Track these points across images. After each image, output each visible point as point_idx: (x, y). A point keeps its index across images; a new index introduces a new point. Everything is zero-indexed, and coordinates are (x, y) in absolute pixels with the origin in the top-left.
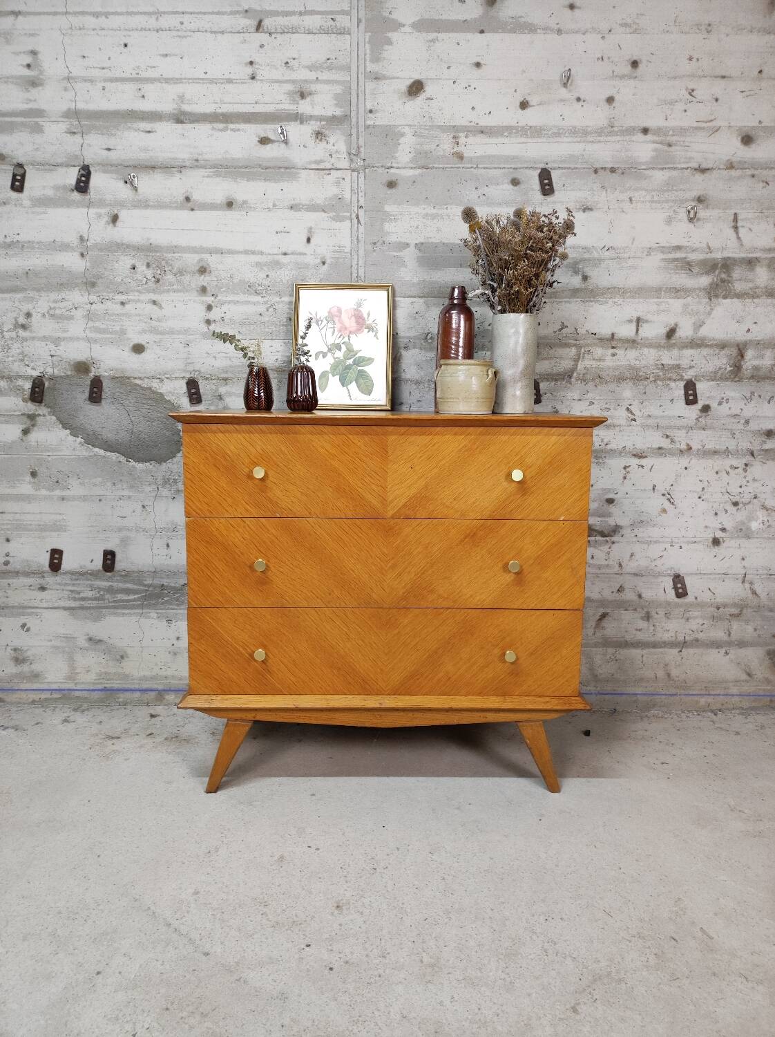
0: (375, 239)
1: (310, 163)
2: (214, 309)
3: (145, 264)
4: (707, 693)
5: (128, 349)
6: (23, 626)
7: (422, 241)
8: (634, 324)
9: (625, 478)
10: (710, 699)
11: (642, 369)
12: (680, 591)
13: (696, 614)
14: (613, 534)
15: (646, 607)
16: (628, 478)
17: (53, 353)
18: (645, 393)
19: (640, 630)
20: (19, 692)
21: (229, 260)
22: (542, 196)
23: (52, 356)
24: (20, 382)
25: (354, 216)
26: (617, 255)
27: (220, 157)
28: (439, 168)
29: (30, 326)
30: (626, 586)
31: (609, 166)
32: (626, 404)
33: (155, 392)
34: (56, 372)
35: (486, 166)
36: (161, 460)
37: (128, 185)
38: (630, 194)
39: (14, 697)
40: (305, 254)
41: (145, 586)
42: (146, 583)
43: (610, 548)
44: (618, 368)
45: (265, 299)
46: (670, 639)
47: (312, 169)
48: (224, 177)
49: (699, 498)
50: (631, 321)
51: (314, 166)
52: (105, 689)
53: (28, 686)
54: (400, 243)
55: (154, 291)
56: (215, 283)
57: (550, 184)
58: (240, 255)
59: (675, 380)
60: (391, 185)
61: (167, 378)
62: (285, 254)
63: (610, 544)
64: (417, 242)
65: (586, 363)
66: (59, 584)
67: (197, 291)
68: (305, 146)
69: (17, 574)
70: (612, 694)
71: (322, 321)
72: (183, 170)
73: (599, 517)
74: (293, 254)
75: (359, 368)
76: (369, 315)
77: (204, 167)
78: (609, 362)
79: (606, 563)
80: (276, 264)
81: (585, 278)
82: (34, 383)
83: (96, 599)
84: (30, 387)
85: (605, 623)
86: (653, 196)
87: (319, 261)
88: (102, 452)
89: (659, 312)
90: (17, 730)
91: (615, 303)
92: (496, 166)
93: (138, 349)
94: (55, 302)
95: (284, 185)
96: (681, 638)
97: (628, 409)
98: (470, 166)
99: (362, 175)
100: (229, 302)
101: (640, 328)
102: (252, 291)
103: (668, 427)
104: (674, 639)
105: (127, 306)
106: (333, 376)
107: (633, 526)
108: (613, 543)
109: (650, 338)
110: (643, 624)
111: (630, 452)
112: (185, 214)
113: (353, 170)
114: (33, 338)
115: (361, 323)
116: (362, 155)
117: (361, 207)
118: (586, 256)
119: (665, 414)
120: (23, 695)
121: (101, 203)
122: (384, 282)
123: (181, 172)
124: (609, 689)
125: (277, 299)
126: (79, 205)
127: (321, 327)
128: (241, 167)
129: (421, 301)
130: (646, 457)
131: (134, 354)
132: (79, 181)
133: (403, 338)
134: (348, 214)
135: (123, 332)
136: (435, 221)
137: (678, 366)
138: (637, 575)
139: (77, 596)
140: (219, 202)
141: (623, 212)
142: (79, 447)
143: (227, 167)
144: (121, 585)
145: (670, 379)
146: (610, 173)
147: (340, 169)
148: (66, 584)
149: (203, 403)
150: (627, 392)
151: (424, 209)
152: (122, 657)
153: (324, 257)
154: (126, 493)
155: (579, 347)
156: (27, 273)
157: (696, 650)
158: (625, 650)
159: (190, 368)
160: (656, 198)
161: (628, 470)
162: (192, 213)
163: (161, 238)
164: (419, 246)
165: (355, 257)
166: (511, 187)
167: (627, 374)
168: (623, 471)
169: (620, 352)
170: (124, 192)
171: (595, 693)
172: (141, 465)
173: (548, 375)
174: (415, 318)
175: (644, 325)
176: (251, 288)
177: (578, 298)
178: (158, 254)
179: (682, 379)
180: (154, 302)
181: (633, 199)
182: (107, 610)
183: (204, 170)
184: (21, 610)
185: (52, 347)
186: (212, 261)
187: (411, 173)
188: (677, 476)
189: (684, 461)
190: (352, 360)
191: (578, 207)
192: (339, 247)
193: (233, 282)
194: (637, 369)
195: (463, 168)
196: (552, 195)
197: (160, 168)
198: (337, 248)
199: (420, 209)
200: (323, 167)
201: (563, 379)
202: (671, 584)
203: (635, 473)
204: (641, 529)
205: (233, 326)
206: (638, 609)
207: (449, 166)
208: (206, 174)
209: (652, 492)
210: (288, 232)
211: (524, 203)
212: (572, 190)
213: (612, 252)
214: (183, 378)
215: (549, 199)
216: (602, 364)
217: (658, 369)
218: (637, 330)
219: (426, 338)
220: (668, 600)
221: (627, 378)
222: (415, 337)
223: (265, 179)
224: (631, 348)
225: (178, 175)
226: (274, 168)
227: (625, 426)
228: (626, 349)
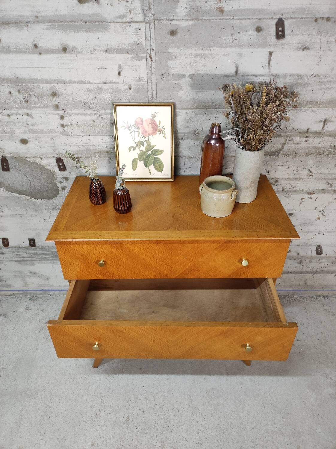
0: (163, 72)
1: (116, 18)
2: (65, 118)
3: (17, 91)
4: (323, 289)
5: (18, 141)
7: (194, 73)
8: (323, 123)
9: (301, 204)
10: (322, 292)
11: (322, 149)
12: (319, 252)
13: (325, 261)
15: (300, 258)
16: (302, 204)
18: (321, 162)
19: (296, 267)
20: (3, 291)
21: (70, 87)
22: (276, 40)
25: (148, 57)
26: (320, 80)
27: (52, 14)
28: (206, 20)
30: (292, 250)
31: (326, 16)
32: (308, 167)
33: (39, 165)
35: (240, 17)
36: (49, 198)
40: (118, 83)
41: (53, 252)
42: (52, 251)
44: (307, 148)
45: (96, 112)
46: (310, 271)
47: (118, 23)
48: (57, 30)
50: (320, 121)
51: (119, 20)
52: (42, 290)
53: (7, 289)
54: (179, 74)
55: (26, 108)
56: (63, 102)
57: (283, 31)
58: (76, 85)
60: (173, 33)
61: (44, 157)
62: (105, 83)
64: (190, 74)
65: (290, 146)
66: (10, 252)
67: (53, 107)
68: (111, 5)
71: (132, 127)
72: (29, 25)
74: (110, 83)
75: (155, 156)
76: (160, 122)
77: (43, 22)
78: (303, 145)
80: (100, 90)
83: (29, 257)
87: (127, 87)
88: (16, 195)
90: (5, 316)
91: (312, 110)
92: (246, 17)
93: (24, 142)
95: (99, 35)
96: (315, 270)
97: (309, 170)
98: (228, 18)
99: (152, 26)
100: (74, 114)
101: (326, 126)
102: (87, 107)
103: (330, 179)
105: (12, 117)
106: (140, 161)
107: (301, 225)
109: (330, 131)
110: (297, 265)
111: (306, 191)
112: (36, 57)
113: (147, 23)
115: (156, 128)
116: (153, 11)
117: (153, 50)
118: (300, 81)
119: (330, 172)
120: (6, 292)
122: (169, 101)
123: (27, 26)
125: (103, 111)
127: (132, 130)
128: (68, 22)
129: (191, 112)
130: (314, 194)
131: (22, 144)
133: (181, 133)
134: (144, 55)
135: (13, 132)
136: (203, 59)
138: (299, 246)
139: (20, 256)
140: (57, 48)
141: (330, 50)
142: (3, 193)
143: (58, 21)
144: (40, 252)
146: (326, 22)
147: (138, 22)
148: (13, 252)
149: (67, 170)
150: (311, 161)
151: (195, 50)
152: (48, 279)
153: (130, 84)
154: (34, 213)
155: (286, 137)
157: (320, 274)
158: (287, 275)
159: (57, 152)
161: (303, 200)
163: (24, 74)
164: (192, 76)
165: (150, 84)
166: (256, 33)
167: (312, 152)
168: (301, 201)
169: (310, 140)
172: (38, 200)
174: (188, 122)
175: (328, 123)
176: (86, 105)
178: (24, 84)
180: (28, 115)
182: (36, 262)
183: (42, 24)
186: (59, 88)
187: (185, 24)
188: (330, 202)
190: (150, 152)
191: (299, 47)
192: (139, 78)
193: (74, 102)
194: (319, 149)
195: (223, 19)
196: (284, 39)
197: (12, 23)
198: (138, 79)
199: (192, 51)
200: (125, 21)
201: (274, 154)
202: (315, 249)
203: (307, 202)
204: (305, 227)
205: (78, 128)
206: (296, 259)
207: (213, 18)
208: (45, 27)
209: (314, 210)
210: (106, 68)
211: (263, 45)
212: (298, 35)
213: (317, 78)
214: (53, 157)
215: (281, 41)
216: (298, 146)
217: (331, 148)
218: (324, 126)
219: (195, 133)
220: (312, 255)
221: (312, 154)
222: (188, 133)
223: (86, 31)
224: (318, 137)
225: (26, 28)
226: (91, 22)
227: (306, 179)
228: (315, 138)
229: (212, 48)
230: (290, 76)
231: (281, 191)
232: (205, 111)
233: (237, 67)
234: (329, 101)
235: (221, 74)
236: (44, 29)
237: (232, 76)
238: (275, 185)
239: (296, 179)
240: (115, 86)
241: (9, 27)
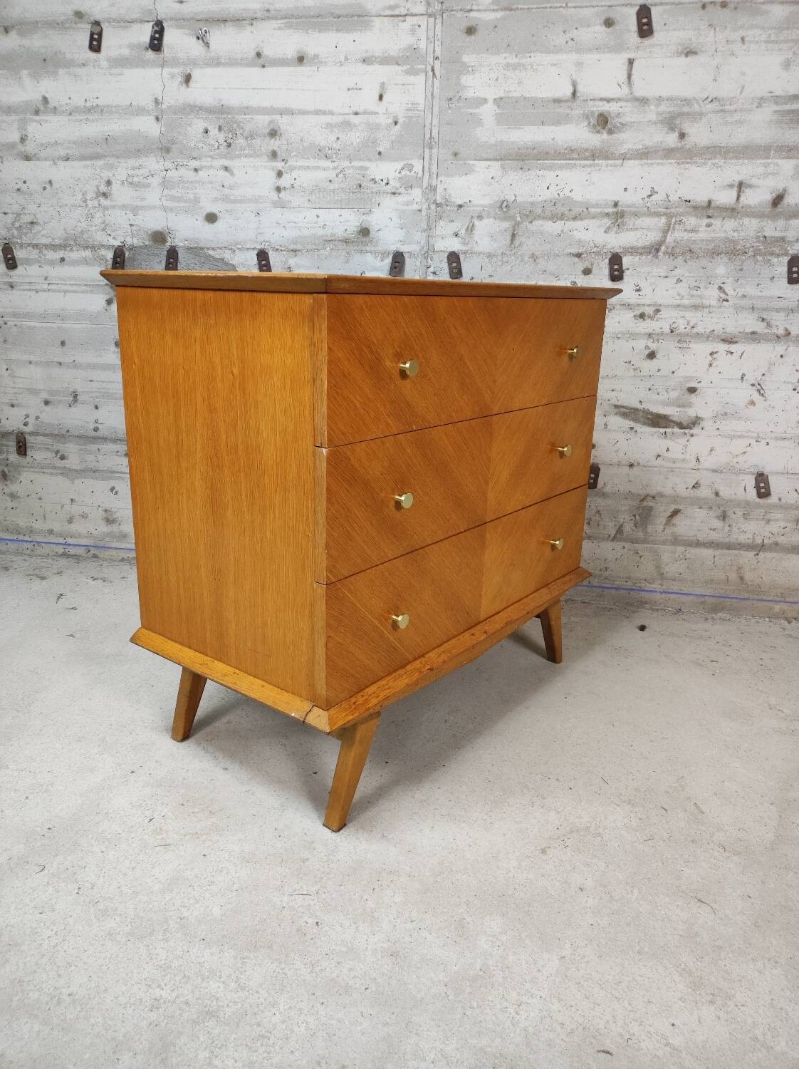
0: (451, 94)
1: (385, 8)
2: (284, 175)
3: (217, 127)
4: (783, 600)
5: (201, 217)
6: (112, 489)
7: (503, 95)
8: (736, 189)
9: (711, 365)
10: (785, 607)
11: (741, 242)
12: (763, 490)
13: (779, 516)
14: (692, 426)
15: (722, 506)
16: (713, 365)
17: (132, 222)
18: (741, 270)
19: (714, 530)
20: (110, 550)
21: (299, 121)
22: (639, 39)
23: (131, 225)
24: (103, 252)
25: (429, 69)
26: (721, 108)
27: (291, 6)
28: (523, 9)
29: (110, 194)
30: (702, 482)
32: (718, 282)
33: (227, 263)
34: (136, 242)
35: (578, 4)
37: (201, 41)
38: (741, 33)
39: (106, 554)
40: (378, 113)
43: (688, 441)
44: (713, 240)
45: (335, 164)
46: (747, 541)
47: (386, 16)
48: (295, 29)
49: (794, 390)
50: (731, 186)
51: (388, 12)
53: (117, 545)
54: (477, 98)
55: (225, 157)
56: (284, 147)
57: (649, 24)
58: (311, 116)
59: (778, 255)
60: (470, 31)
61: (239, 249)
62: (356, 114)
63: (688, 436)
64: (496, 97)
65: (676, 235)
67: (268, 156)
69: (105, 439)
70: (677, 593)
72: (254, 22)
73: (679, 406)
74: (364, 113)
77: (275, 18)
78: (703, 234)
79: (683, 456)
80: (347, 125)
81: (682, 136)
82: (115, 252)
84: (112, 257)
85: (676, 520)
86: (770, 36)
87: (391, 121)
89: (766, 175)
90: (104, 581)
91: (714, 164)
92: (589, 4)
93: (211, 218)
94: (133, 168)
95: (356, 35)
96: (759, 541)
97: (720, 288)
98: (558, 5)
99: (439, 21)
100: (300, 168)
101: (742, 195)
102: (323, 156)
103: (765, 309)
104: (750, 541)
105: (201, 173)
107: (715, 418)
108: (692, 435)
109: (753, 206)
110: (717, 524)
111: (718, 336)
112: (256, 71)
113: (430, 16)
114: (113, 207)
117: (437, 58)
118: (686, 109)
119: (763, 294)
120: (114, 553)
121: (175, 62)
123: (252, 25)
124: (675, 588)
125: (346, 163)
126: (153, 64)
128: (313, 17)
129: (496, 165)
130: (736, 342)
131: (207, 223)
132: (153, 38)
133: (477, 206)
134: (423, 67)
135: (197, 200)
136: (517, 71)
137: (783, 239)
138: (716, 471)
140: (290, 57)
141: (733, 54)
143: (298, 17)
145: (772, 254)
146: (720, 8)
147: (416, 15)
150: (721, 269)
151: (505, 58)
153: (397, 116)
155: (669, 216)
156: (107, 139)
157: (774, 555)
158: (695, 549)
159: (261, 238)
160: (773, 38)
161: (715, 356)
162: (264, 70)
163: (233, 99)
164: (498, 101)
165: (429, 115)
166: (604, 28)
167: (723, 248)
168: (710, 358)
169: (717, 223)
170: (196, 48)
171: (660, 592)
173: (632, 248)
174: (490, 184)
175: (747, 190)
176: (322, 153)
177: (673, 159)
178: (230, 116)
179: (786, 254)
180: (226, 169)
181: (746, 39)
183: (274, 22)
184: (109, 474)
185: (130, 215)
186: (283, 122)
187: (491, 16)
188: (772, 364)
189: (780, 348)
191: (680, 51)
192: (412, 104)
193: (303, 146)
194: (734, 242)
195: (550, 8)
196: (651, 37)
197: (232, 21)
198: (410, 106)
199: (501, 59)
200: (398, 13)
201: (650, 253)
202: (753, 483)
203: (723, 360)
204: (724, 422)
205: (303, 193)
206: (714, 508)
207: (535, 6)
208: (276, 26)
209: (740, 381)
210: (360, 89)
211: (618, 48)
212: (675, 30)
213: (715, 104)
214: (253, 249)
215: (647, 42)
216: (694, 236)
217: (759, 242)
218: (739, 197)
219: (501, 207)
220: (748, 499)
221: (722, 252)
222: (491, 206)
223: (337, 30)
224: (730, 217)
225: (249, 28)
226: (346, 16)
227: (715, 307)
228: (724, 219)
229: (532, 55)
230: (667, 100)
231: (667, 334)
232: (520, 164)
233: (574, 85)
234: (743, 147)
235: (548, 98)
236: (275, 29)
237: (566, 101)
238: (655, 319)
239: (695, 307)
240: (372, 119)
241: (225, 26)
